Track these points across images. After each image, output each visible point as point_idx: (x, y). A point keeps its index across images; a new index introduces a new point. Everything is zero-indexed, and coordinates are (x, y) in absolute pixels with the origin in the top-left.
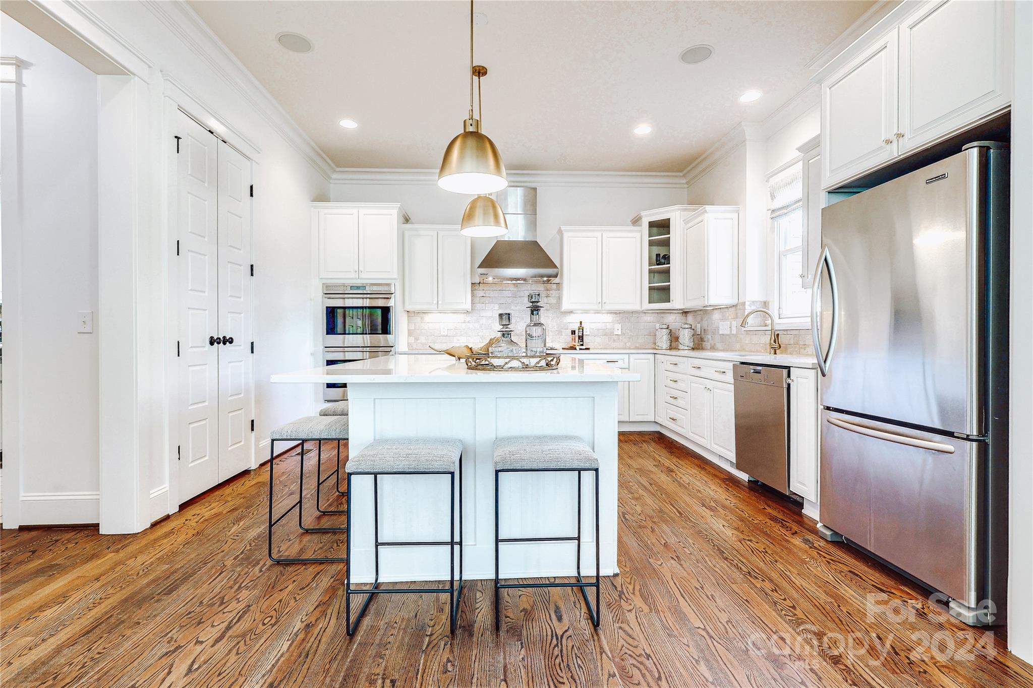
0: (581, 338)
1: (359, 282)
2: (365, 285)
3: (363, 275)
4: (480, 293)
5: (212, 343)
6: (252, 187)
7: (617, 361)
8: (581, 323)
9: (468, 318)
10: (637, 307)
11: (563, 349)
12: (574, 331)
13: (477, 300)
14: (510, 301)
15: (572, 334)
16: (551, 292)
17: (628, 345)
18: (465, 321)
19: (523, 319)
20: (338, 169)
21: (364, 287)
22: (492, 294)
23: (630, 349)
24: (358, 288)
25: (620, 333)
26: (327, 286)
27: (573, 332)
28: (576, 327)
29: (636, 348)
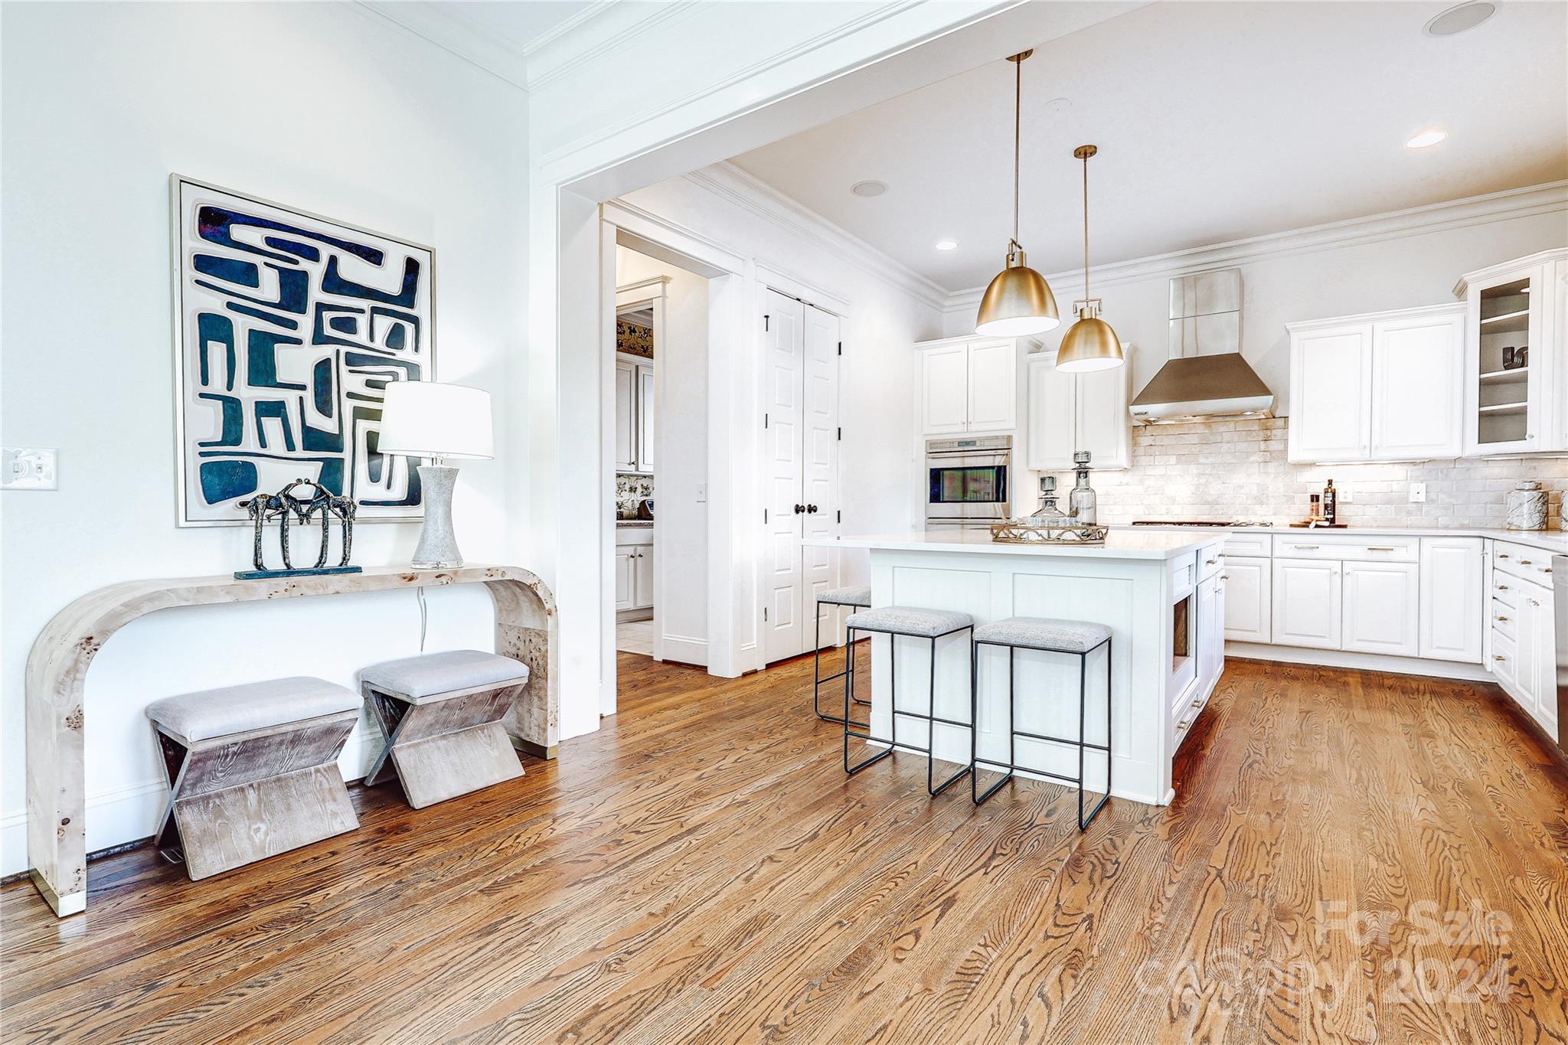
0: (1331, 508)
1: (967, 436)
2: (973, 440)
3: (972, 428)
4: (1145, 440)
5: (797, 512)
6: (840, 344)
7: (1392, 550)
8: (1330, 482)
9: (1127, 478)
10: (1455, 452)
11: (1291, 526)
12: (1317, 497)
13: (1140, 451)
14: (1198, 449)
15: (1312, 501)
16: (1274, 432)
17: (1442, 521)
18: (1121, 482)
19: (1219, 478)
20: (951, 294)
21: (974, 443)
22: (1166, 441)
23: (1446, 528)
24: (967, 443)
25: (1422, 498)
26: (931, 444)
27: (1315, 498)
28: (1319, 489)
29: (1462, 527)
